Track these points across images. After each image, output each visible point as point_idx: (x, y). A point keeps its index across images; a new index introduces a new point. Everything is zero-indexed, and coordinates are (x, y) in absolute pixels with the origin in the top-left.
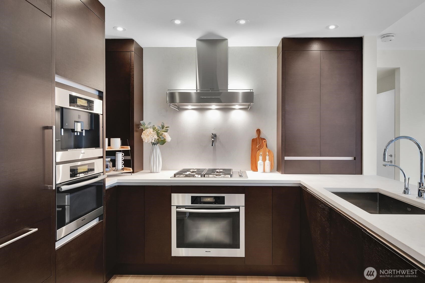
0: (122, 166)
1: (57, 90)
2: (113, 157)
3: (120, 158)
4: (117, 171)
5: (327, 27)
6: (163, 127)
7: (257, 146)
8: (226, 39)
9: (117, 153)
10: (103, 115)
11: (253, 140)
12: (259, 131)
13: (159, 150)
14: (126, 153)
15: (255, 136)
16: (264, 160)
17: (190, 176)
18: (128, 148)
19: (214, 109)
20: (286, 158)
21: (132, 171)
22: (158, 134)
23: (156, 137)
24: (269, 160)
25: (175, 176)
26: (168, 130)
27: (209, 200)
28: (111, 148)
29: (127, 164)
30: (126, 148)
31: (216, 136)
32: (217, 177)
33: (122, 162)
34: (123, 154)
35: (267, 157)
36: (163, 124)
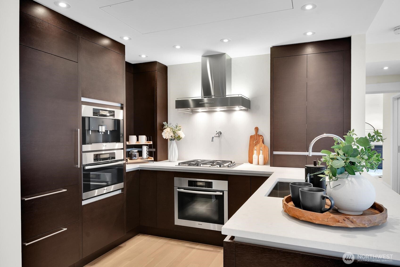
0: (147, 156)
1: (84, 107)
2: (140, 149)
3: (145, 150)
4: (142, 159)
5: (305, 34)
6: (177, 127)
7: (254, 142)
8: (224, 54)
9: (143, 146)
10: (123, 120)
11: (251, 137)
12: (257, 129)
13: (175, 144)
14: (150, 146)
15: (253, 133)
16: (259, 154)
17: (191, 165)
18: (151, 143)
19: (219, 111)
20: (275, 153)
21: (153, 160)
22: (174, 132)
23: (172, 134)
24: (263, 154)
25: (179, 165)
26: (181, 129)
27: (201, 184)
28: (129, 143)
29: (150, 154)
30: (150, 143)
31: (221, 133)
32: (212, 166)
33: (147, 153)
34: (147, 147)
35: (261, 152)
36: (177, 124)
